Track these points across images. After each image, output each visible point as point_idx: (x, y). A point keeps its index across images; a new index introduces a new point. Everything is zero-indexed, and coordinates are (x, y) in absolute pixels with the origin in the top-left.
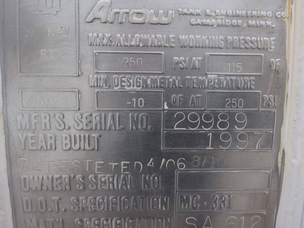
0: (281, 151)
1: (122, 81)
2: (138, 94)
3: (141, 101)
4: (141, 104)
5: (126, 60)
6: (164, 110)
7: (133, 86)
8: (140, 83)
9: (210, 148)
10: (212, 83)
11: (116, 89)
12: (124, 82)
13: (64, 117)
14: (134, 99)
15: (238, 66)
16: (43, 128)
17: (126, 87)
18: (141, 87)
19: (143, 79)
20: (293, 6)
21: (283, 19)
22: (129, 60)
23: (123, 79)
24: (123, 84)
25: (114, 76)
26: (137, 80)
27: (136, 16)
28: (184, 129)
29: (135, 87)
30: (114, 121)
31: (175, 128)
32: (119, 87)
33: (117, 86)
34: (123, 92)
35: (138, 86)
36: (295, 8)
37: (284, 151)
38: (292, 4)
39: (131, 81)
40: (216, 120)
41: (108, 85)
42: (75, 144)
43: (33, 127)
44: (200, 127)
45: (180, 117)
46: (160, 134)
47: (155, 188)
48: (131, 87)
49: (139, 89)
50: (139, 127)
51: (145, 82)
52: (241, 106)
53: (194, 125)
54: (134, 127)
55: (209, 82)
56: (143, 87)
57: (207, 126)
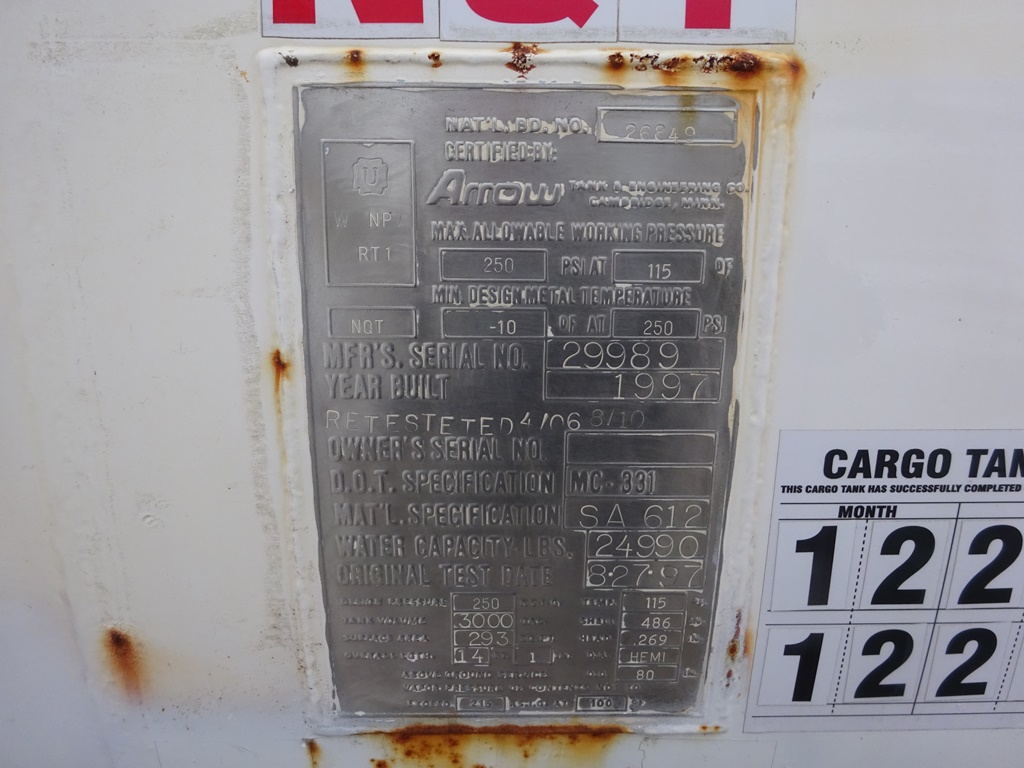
0: (733, 403)
1: (482, 295)
2: (507, 315)
3: (511, 324)
4: (511, 330)
5: (488, 261)
6: (547, 338)
7: (500, 302)
8: (509, 296)
9: (619, 398)
10: (623, 297)
11: (472, 306)
12: (485, 295)
13: (393, 350)
14: (501, 322)
15: (664, 270)
16: (362, 365)
17: (488, 304)
18: (512, 304)
19: (515, 291)
20: (755, 173)
21: (738, 194)
22: (494, 262)
23: (484, 291)
24: (484, 298)
25: (470, 286)
26: (505, 292)
27: (504, 193)
28: (579, 367)
29: (503, 304)
30: (469, 356)
31: (564, 367)
32: (478, 303)
33: (475, 301)
34: (483, 310)
35: (506, 302)
36: (760, 176)
37: (737, 403)
38: (754, 168)
39: (496, 294)
40: (629, 354)
41: (461, 298)
42: (409, 391)
43: (346, 364)
44: (604, 365)
45: (572, 349)
46: (541, 376)
47: (533, 459)
48: (497, 304)
49: (509, 306)
50: (509, 364)
51: (518, 295)
52: (668, 331)
53: (594, 362)
54: (500, 365)
55: (618, 296)
56: (514, 303)
57: (614, 363)
